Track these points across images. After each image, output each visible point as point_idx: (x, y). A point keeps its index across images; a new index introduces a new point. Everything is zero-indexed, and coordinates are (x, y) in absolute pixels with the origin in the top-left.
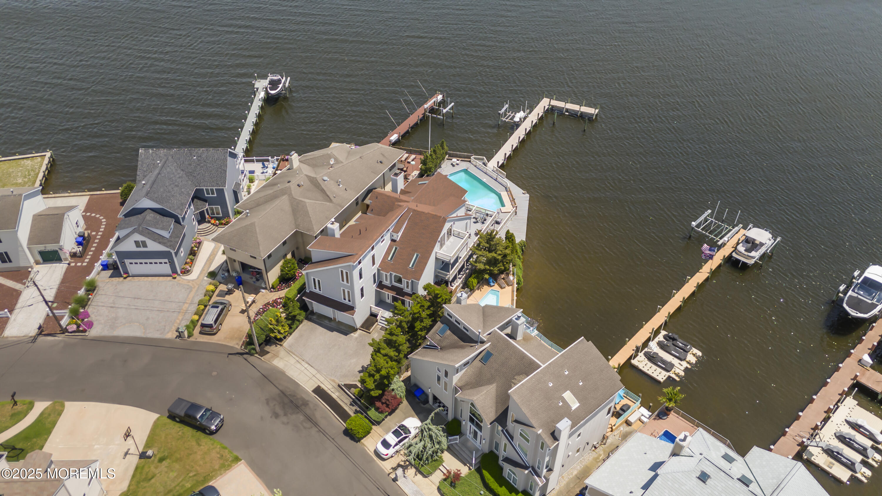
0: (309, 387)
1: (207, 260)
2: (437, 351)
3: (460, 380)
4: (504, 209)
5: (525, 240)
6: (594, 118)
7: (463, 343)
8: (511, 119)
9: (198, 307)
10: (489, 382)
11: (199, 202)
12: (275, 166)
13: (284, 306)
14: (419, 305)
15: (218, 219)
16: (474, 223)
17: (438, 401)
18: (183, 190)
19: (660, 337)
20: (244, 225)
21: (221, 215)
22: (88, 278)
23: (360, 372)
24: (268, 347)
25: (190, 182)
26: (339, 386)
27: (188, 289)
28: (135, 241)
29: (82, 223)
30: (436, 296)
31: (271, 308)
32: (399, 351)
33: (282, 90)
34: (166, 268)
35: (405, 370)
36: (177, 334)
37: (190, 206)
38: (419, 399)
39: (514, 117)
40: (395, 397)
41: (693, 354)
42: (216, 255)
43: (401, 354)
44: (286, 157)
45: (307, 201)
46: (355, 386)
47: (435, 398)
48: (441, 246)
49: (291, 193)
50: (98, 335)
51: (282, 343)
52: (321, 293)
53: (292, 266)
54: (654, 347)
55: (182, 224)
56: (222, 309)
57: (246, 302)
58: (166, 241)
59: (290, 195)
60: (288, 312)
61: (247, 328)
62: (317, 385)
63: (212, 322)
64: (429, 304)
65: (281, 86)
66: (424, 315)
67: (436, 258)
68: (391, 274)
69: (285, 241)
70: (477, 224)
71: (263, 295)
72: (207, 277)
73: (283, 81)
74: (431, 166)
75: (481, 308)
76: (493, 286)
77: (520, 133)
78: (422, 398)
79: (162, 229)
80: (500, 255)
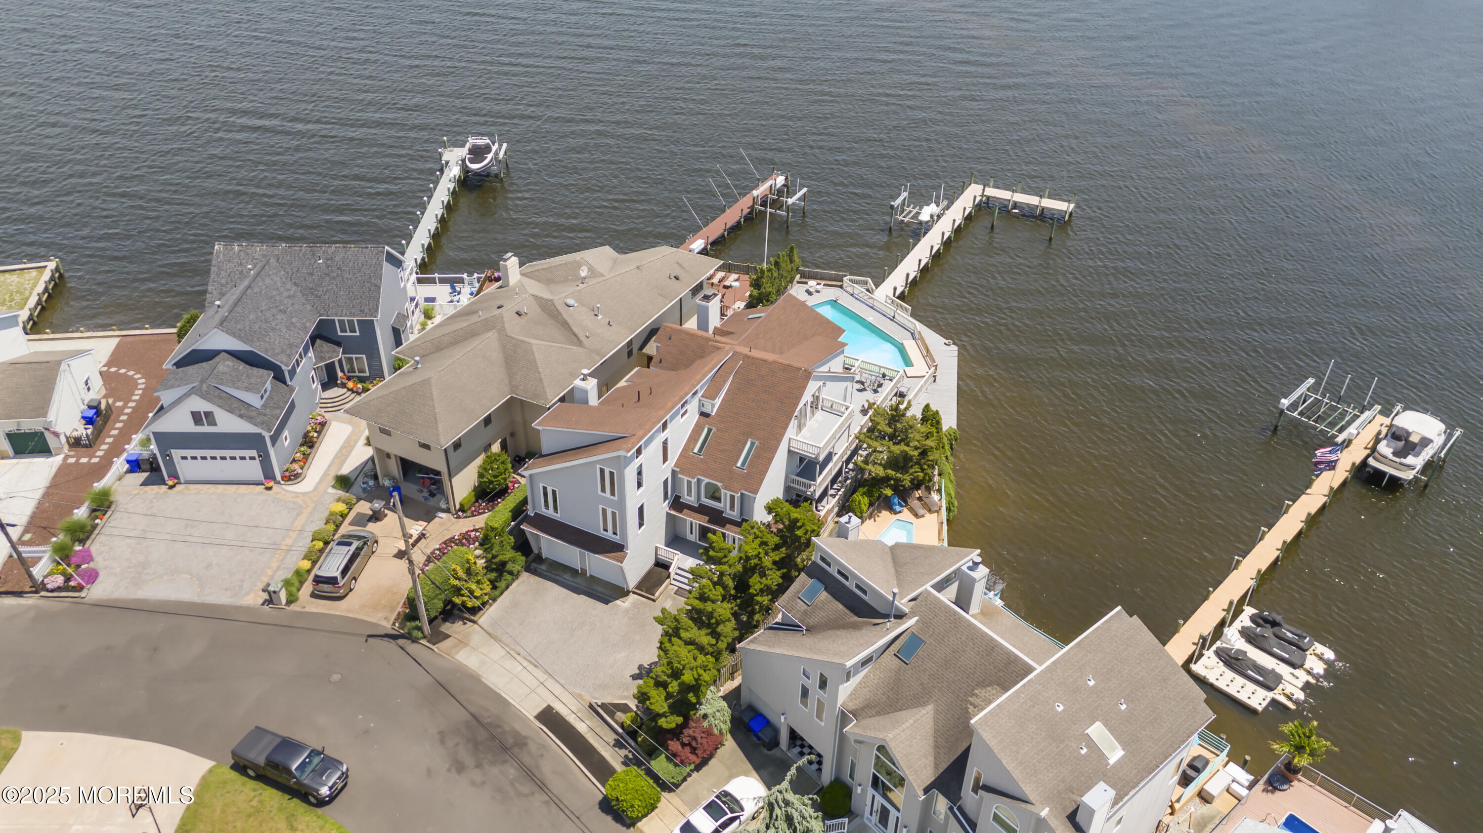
0: (530, 709)
1: (336, 457)
2: (801, 633)
3: (853, 695)
4: (910, 371)
5: (955, 427)
6: (1067, 218)
7: (856, 618)
8: (913, 217)
9: (311, 545)
10: (917, 701)
11: (326, 347)
12: (475, 290)
13: (481, 545)
14: (758, 541)
15: (362, 380)
16: (859, 390)
17: (799, 743)
18: (294, 320)
19: (1245, 619)
20: (410, 383)
21: (368, 374)
22: (98, 486)
23: (635, 677)
24: (448, 624)
25: (309, 307)
26: (591, 706)
27: (293, 509)
28: (192, 413)
29: (97, 383)
30: (793, 524)
31: (455, 547)
32: (716, 635)
33: (493, 165)
34: (254, 470)
35: (727, 675)
36: (265, 596)
37: (306, 350)
38: (759, 738)
39: (918, 213)
40: (708, 732)
41: (1316, 655)
42: (353, 447)
43: (720, 643)
44: (496, 275)
45: (533, 341)
46: (625, 708)
47: (794, 736)
48: (800, 427)
49: (503, 327)
50: (105, 598)
51: (475, 618)
52: (557, 516)
53: (501, 467)
54: (1233, 638)
55: (289, 383)
56: (357, 548)
57: (406, 536)
58: (254, 414)
59: (502, 331)
60: (490, 556)
61: (405, 585)
62: (545, 705)
63: (337, 574)
64: (776, 540)
65: (490, 156)
66: (767, 561)
67: (789, 451)
68: (698, 479)
69: (489, 417)
70: (865, 393)
71: (441, 524)
72: (333, 487)
73: (494, 148)
74: (770, 289)
75: (888, 550)
76: (900, 512)
77: (932, 241)
78: (766, 735)
79: (248, 389)
80: (916, 448)
